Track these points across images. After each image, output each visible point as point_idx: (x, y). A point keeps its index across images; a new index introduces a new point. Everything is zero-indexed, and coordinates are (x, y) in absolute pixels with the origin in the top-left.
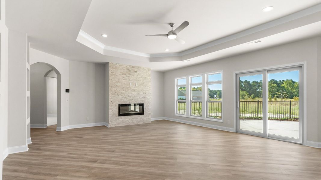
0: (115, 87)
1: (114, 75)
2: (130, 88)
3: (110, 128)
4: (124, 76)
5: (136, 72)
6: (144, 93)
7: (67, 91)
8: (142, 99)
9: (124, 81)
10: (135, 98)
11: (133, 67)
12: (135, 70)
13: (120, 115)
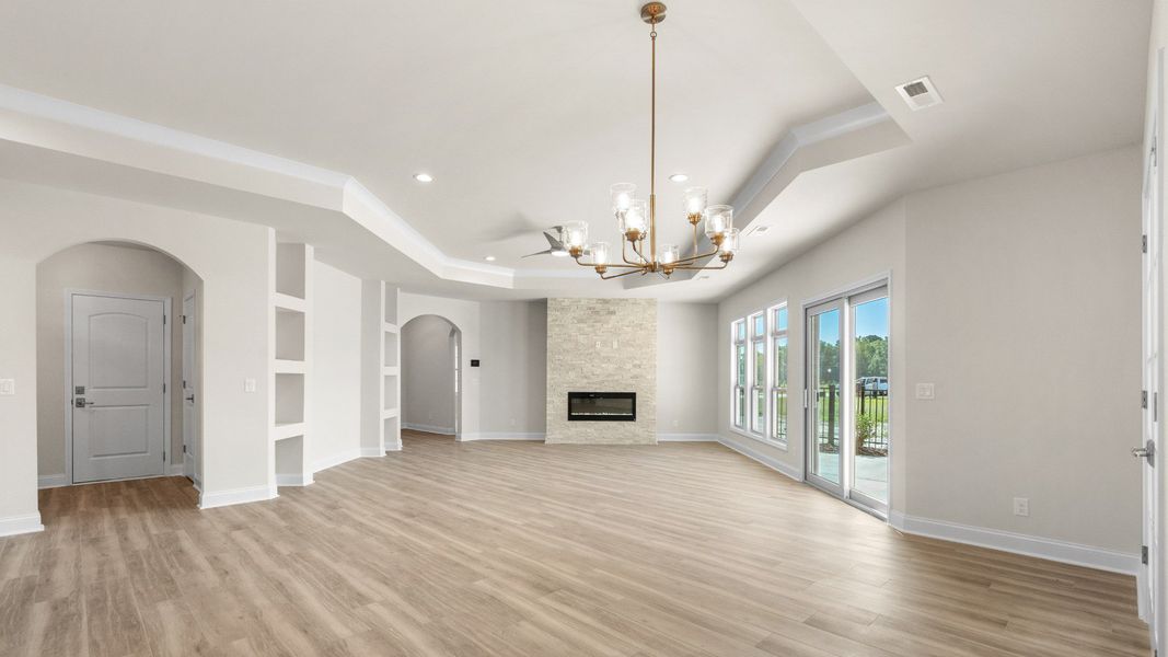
0: (560, 354)
1: (558, 325)
2: (599, 354)
3: (550, 446)
4: (582, 325)
5: (613, 313)
6: (635, 366)
7: (475, 363)
8: (631, 381)
9: (581, 339)
10: (610, 379)
11: (605, 301)
12: (612, 309)
13: (571, 418)
